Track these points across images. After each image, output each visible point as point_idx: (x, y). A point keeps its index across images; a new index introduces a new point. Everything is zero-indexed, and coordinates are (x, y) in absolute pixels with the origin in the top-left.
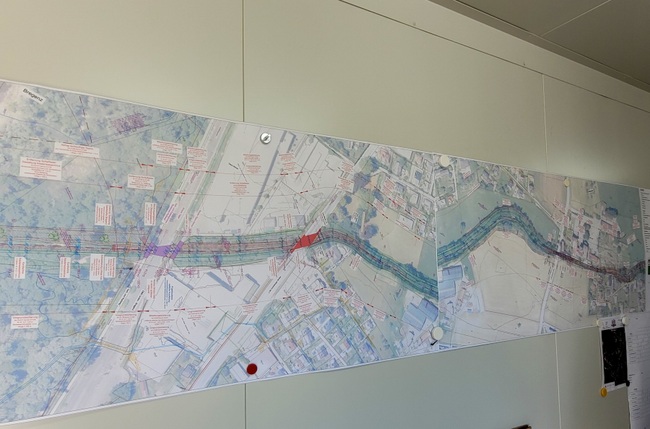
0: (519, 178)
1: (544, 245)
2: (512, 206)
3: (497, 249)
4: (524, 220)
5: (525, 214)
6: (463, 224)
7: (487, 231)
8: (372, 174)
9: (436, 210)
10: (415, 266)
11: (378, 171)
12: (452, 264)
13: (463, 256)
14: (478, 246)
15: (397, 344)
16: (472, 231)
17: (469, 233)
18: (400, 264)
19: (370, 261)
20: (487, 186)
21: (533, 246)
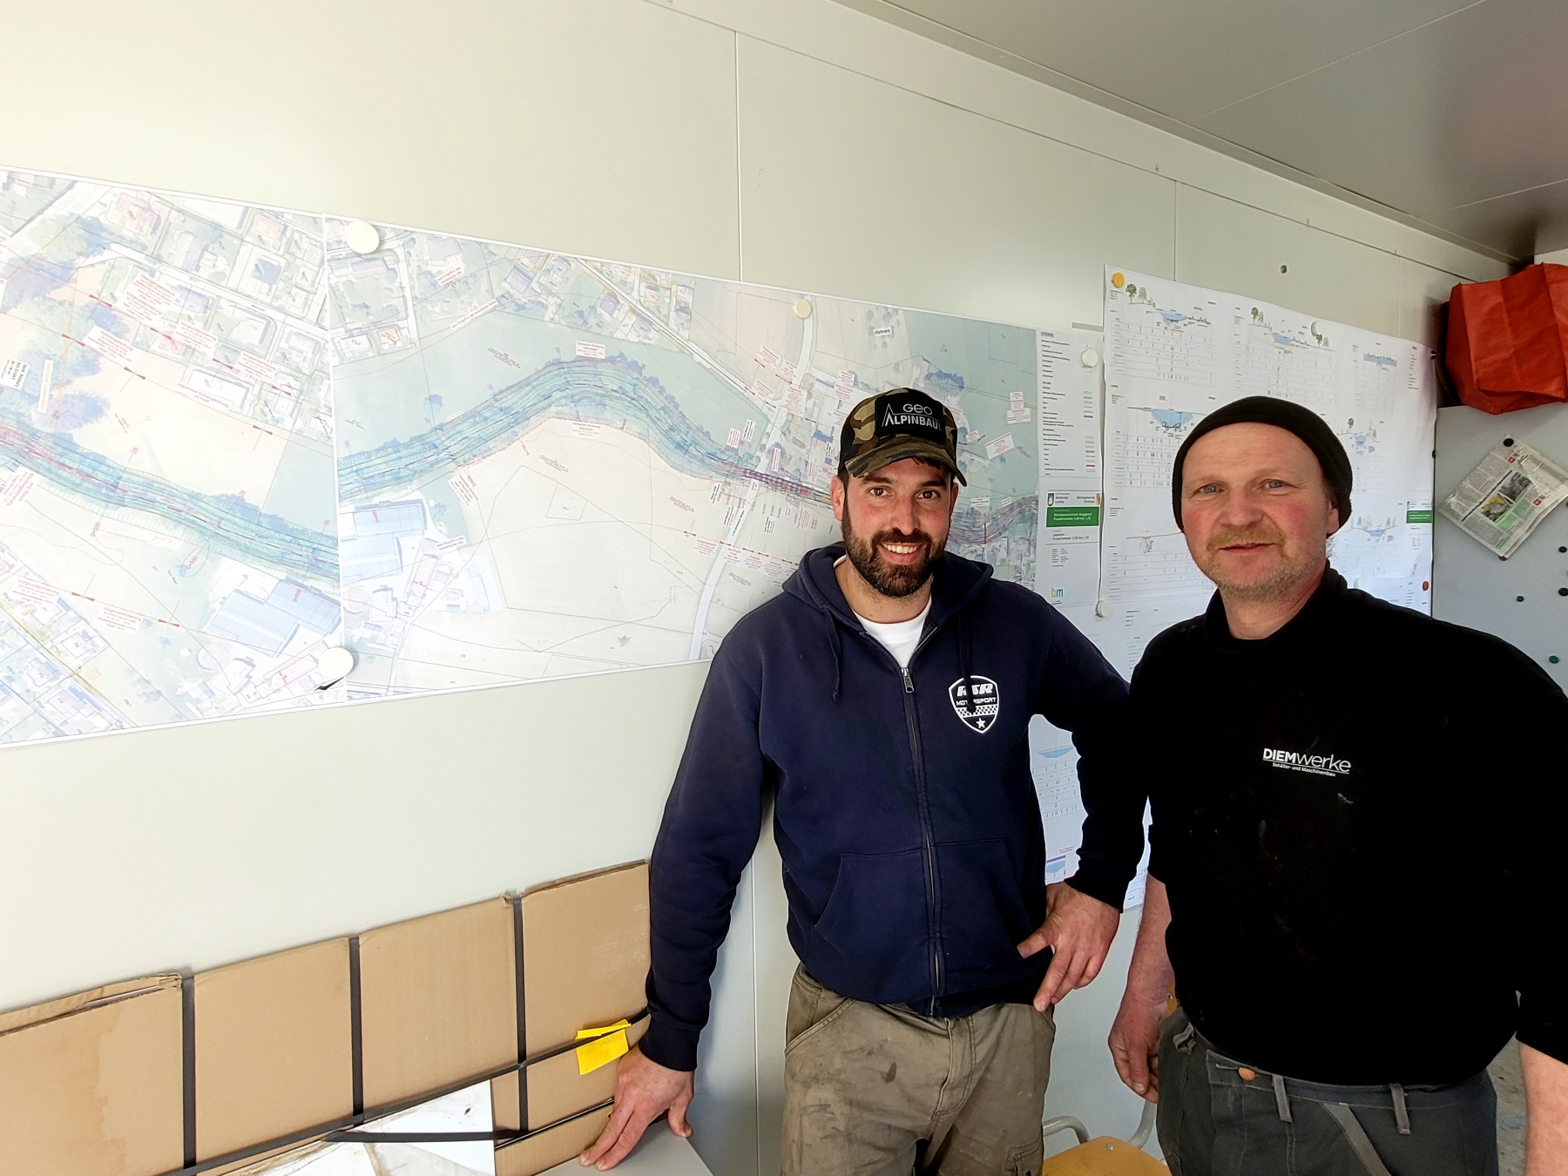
0: (640, 291)
1: (712, 456)
2: (610, 360)
3: (554, 464)
4: (649, 394)
5: (653, 381)
6: (434, 399)
7: (518, 419)
8: (80, 261)
9: (333, 360)
10: (254, 498)
11: (107, 255)
12: (388, 495)
13: (428, 477)
14: (487, 453)
15: (191, 688)
16: (465, 417)
17: (453, 424)
18: (195, 496)
19: (75, 488)
20: (521, 307)
21: (678, 457)
